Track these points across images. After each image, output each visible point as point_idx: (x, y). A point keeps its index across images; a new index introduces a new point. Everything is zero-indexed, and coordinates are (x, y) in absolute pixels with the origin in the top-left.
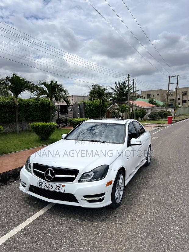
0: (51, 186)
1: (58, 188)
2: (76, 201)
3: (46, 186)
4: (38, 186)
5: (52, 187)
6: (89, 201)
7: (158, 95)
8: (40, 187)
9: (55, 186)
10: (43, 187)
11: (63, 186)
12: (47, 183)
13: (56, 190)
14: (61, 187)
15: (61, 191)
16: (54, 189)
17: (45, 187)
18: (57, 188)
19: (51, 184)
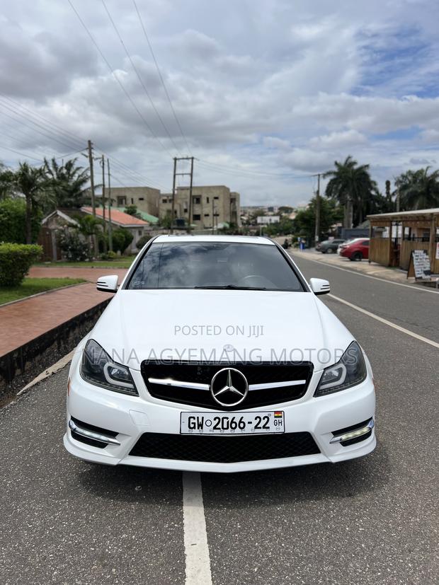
0: (240, 422)
1: (263, 422)
2: (315, 450)
3: (220, 426)
4: (186, 430)
5: (242, 425)
6: (345, 443)
7: (141, 199)
8: (196, 431)
9: (250, 421)
10: (207, 430)
11: (279, 414)
12: (221, 414)
13: (257, 431)
14: (272, 419)
15: (273, 429)
16: (249, 430)
17: (215, 428)
18: (260, 425)
19: (237, 415)
